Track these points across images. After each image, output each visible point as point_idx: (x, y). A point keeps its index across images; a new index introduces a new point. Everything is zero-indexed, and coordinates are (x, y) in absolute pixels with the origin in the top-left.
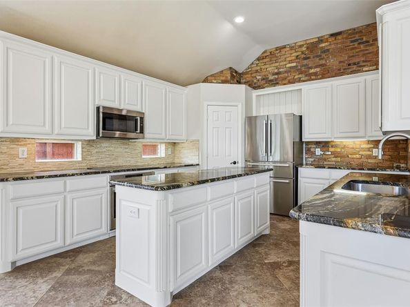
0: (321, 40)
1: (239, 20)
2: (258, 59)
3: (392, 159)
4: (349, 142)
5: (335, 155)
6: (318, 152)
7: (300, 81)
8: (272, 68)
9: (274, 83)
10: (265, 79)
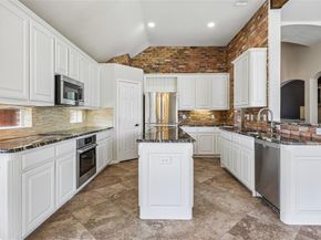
0: (185, 49)
1: (151, 25)
2: (145, 52)
3: (220, 120)
4: (201, 111)
5: (193, 118)
6: (184, 117)
7: (173, 72)
8: (154, 60)
9: (156, 71)
10: (150, 66)
